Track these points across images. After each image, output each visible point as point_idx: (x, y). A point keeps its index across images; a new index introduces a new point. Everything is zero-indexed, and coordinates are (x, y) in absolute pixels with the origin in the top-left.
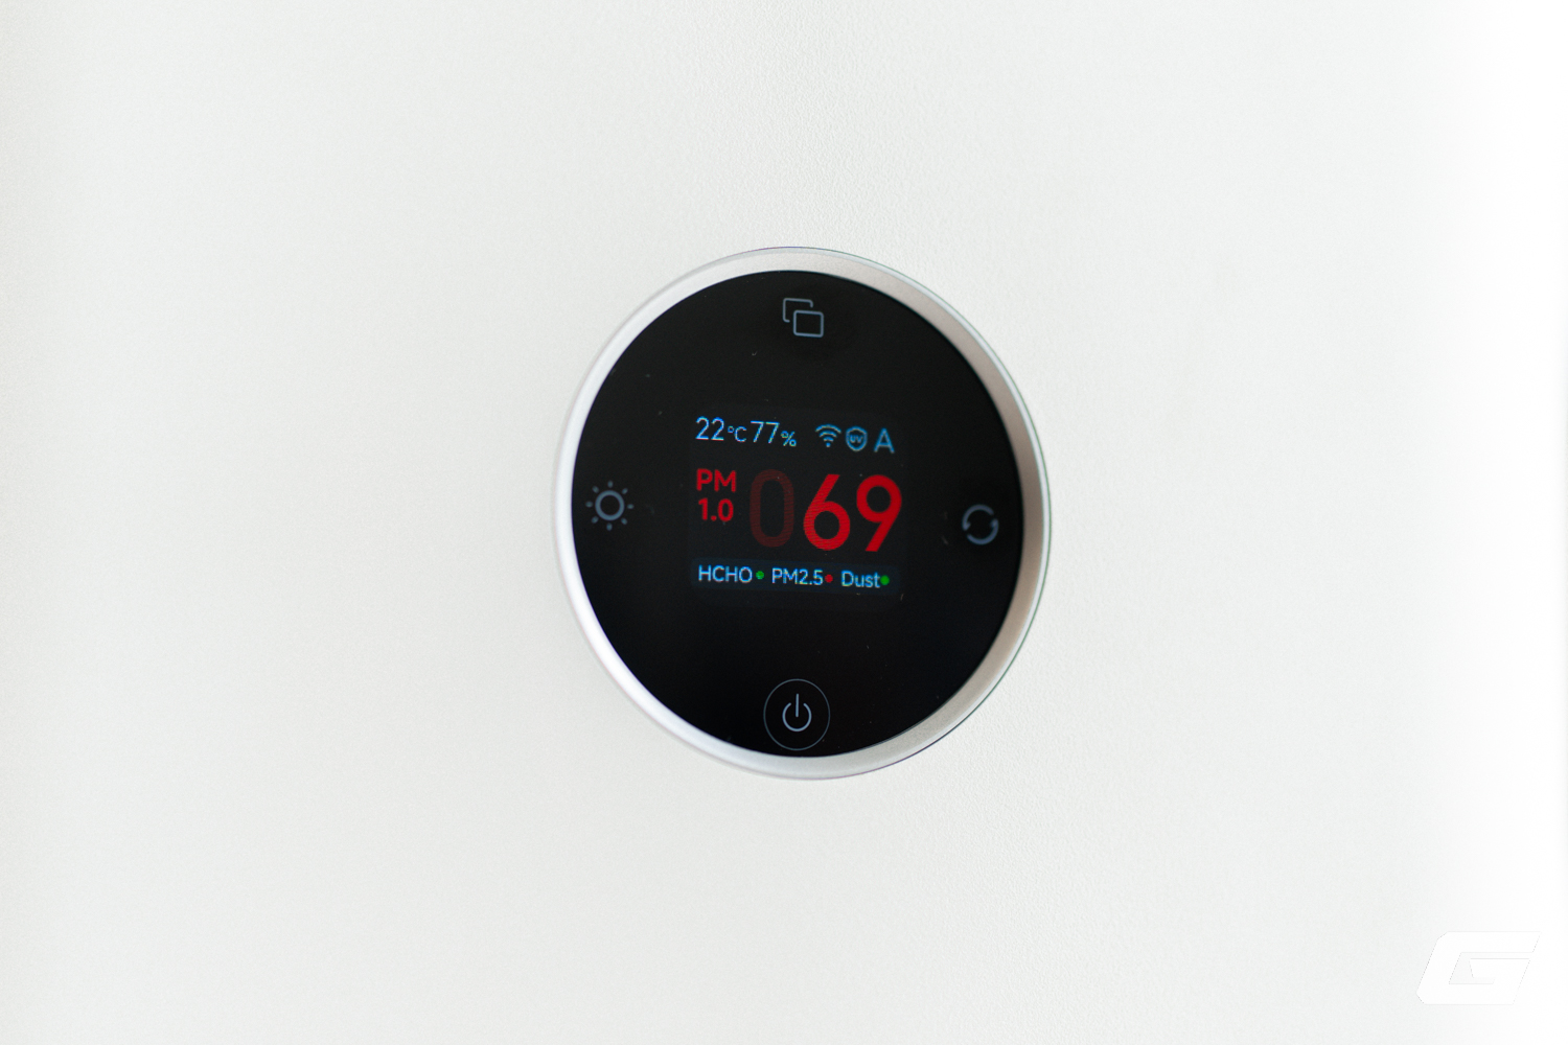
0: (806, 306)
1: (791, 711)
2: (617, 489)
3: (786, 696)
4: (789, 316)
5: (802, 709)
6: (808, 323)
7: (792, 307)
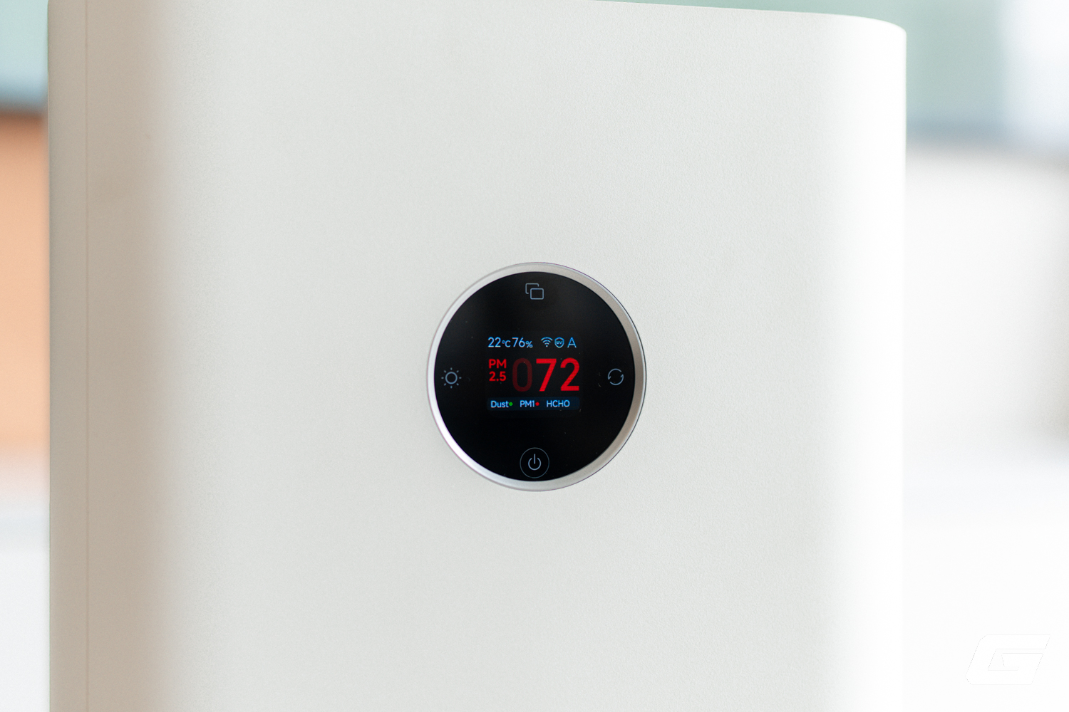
0: (536, 286)
1: (532, 461)
2: (454, 371)
3: (530, 455)
4: (529, 291)
5: (537, 460)
6: (537, 294)
7: (529, 287)
